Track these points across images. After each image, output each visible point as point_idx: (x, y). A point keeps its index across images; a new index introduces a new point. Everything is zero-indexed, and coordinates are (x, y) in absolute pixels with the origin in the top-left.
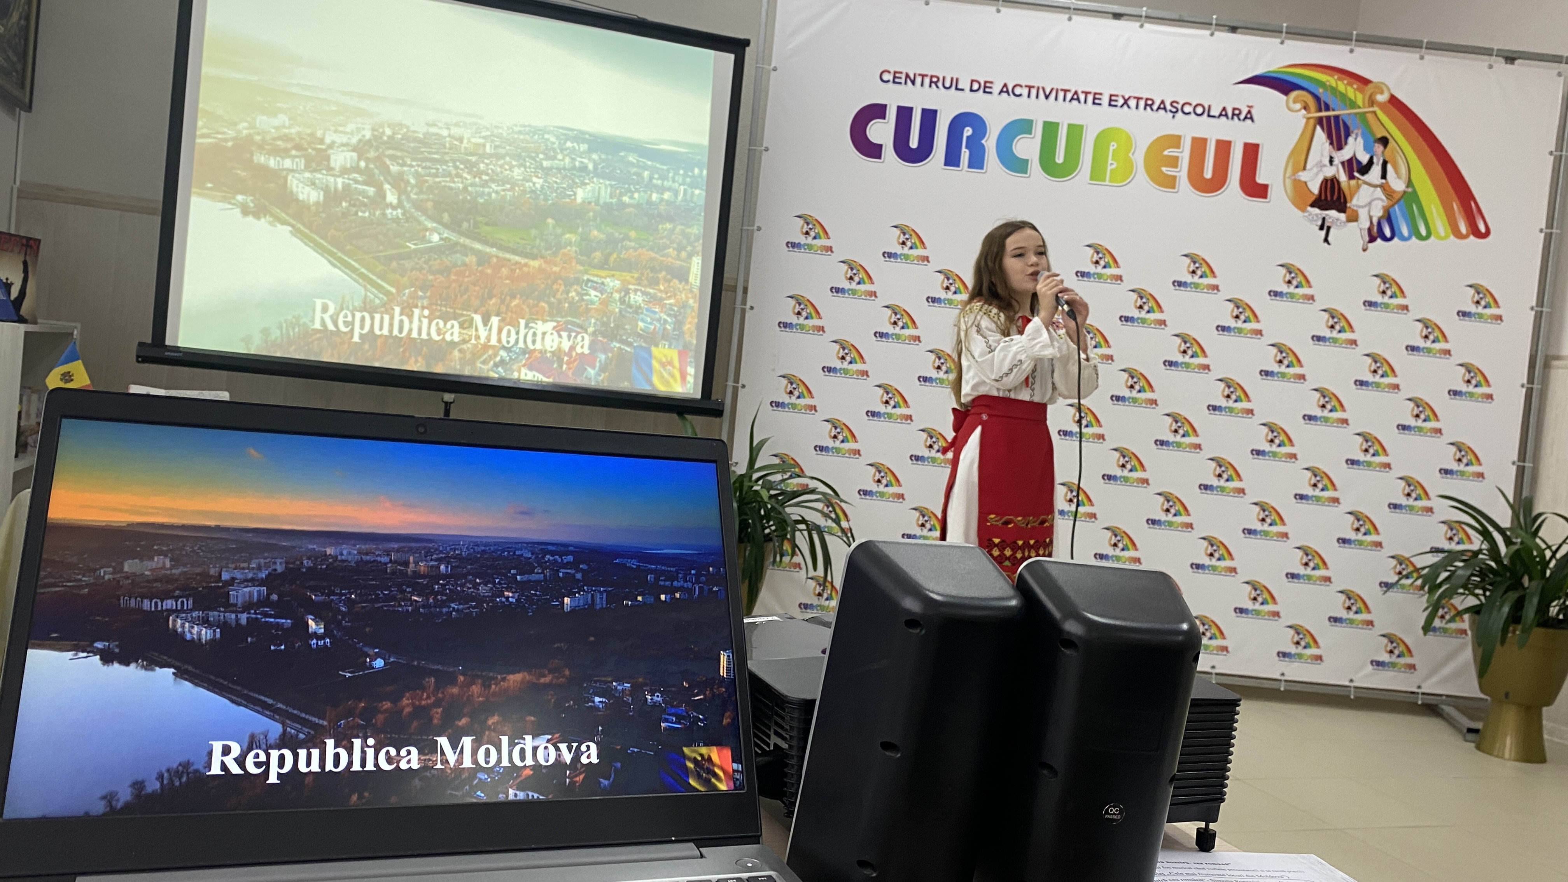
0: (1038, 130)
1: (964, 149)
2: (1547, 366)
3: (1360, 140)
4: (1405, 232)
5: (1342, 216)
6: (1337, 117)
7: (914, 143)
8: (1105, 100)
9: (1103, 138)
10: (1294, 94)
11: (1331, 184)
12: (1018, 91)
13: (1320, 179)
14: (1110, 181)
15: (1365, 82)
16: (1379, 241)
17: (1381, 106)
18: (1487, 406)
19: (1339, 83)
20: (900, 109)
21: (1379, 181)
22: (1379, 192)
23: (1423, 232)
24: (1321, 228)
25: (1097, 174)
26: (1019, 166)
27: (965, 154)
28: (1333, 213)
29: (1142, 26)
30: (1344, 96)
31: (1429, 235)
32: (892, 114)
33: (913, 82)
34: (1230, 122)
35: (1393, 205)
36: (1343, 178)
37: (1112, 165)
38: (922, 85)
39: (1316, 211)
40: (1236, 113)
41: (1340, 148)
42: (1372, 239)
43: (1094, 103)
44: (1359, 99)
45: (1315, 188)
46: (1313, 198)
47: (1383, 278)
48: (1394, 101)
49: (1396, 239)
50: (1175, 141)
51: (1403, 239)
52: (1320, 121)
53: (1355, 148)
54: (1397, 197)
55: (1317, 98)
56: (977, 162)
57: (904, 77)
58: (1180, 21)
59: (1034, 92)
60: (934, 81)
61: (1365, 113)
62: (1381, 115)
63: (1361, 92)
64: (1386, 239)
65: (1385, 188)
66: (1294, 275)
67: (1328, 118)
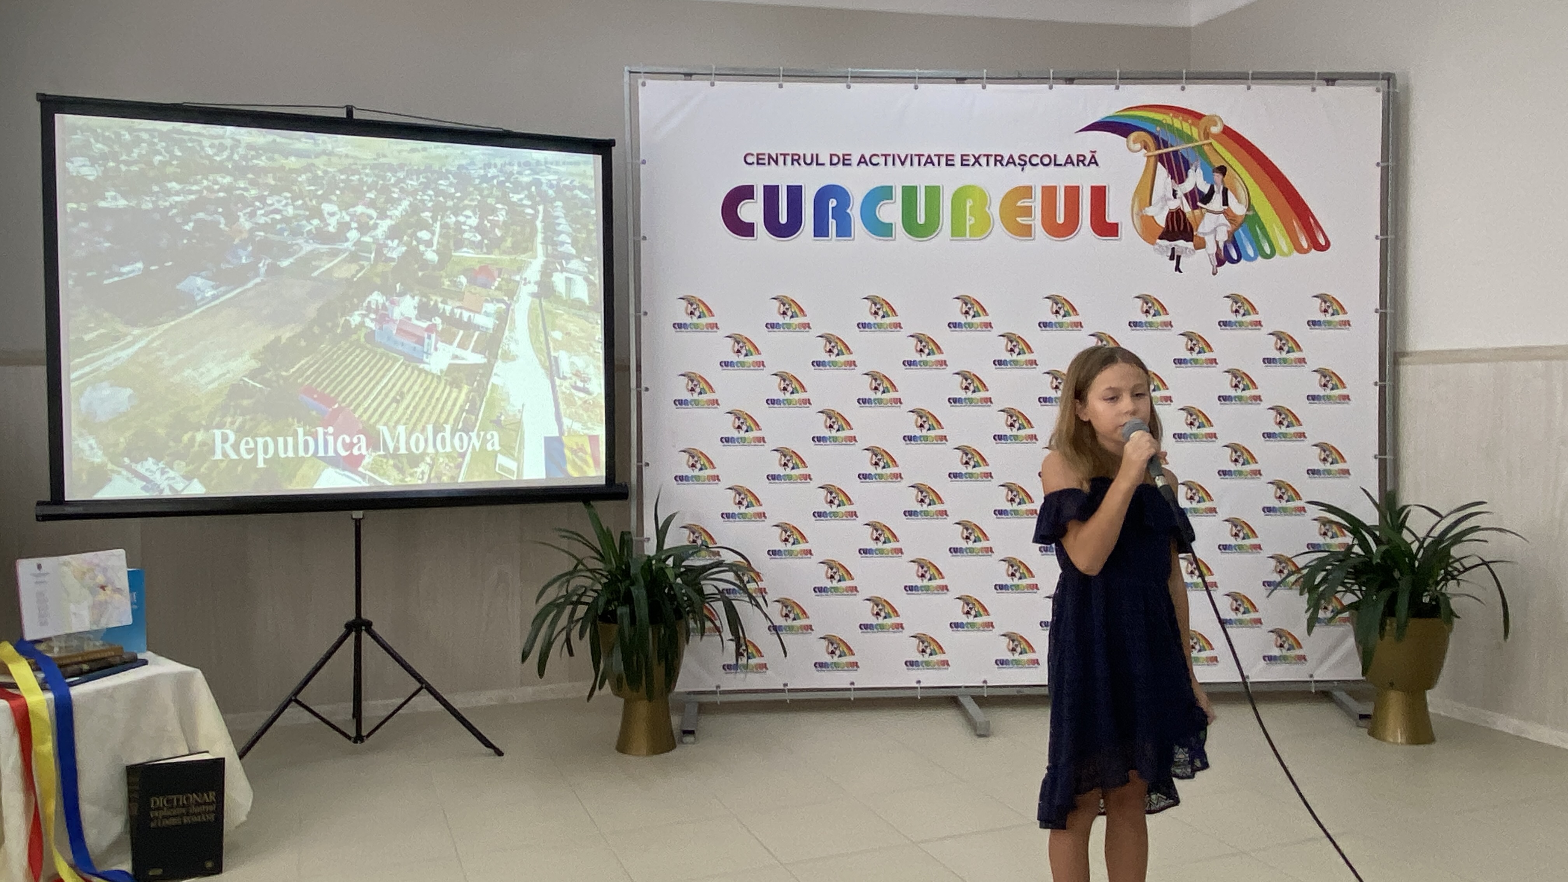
0: (898, 194)
1: (831, 220)
2: (1396, 363)
3: (1199, 170)
5: (1190, 245)
6: (1175, 153)
7: (783, 219)
8: (957, 161)
9: (959, 196)
10: (1133, 135)
11: (1176, 216)
12: (874, 160)
13: (1165, 213)
14: (970, 236)
15: (1198, 116)
16: (1227, 263)
17: (1215, 137)
18: (1345, 406)
19: (1175, 120)
20: (766, 188)
21: (1220, 207)
22: (1222, 218)
23: (1268, 250)
24: (1172, 258)
25: (957, 231)
26: (883, 230)
27: (832, 224)
29: (984, 87)
30: (1180, 132)
31: (1273, 253)
32: (759, 194)
33: (776, 162)
34: (1076, 168)
35: (1236, 229)
36: (1187, 209)
37: (970, 221)
38: (785, 164)
39: (1165, 243)
40: (1081, 160)
41: (1181, 181)
42: (1221, 263)
43: (947, 165)
45: (1161, 221)
46: (1161, 230)
47: (1235, 299)
48: (1227, 131)
49: (1243, 261)
50: (1026, 192)
51: (1250, 259)
52: (1160, 158)
53: (1196, 179)
54: (1240, 220)
55: (1156, 138)
56: (844, 231)
57: (766, 158)
58: (1020, 79)
59: (890, 160)
60: (796, 159)
61: (1201, 146)
62: (1215, 144)
63: (1195, 126)
64: (1233, 262)
65: (1228, 214)
66: (1151, 304)
67: (1168, 154)
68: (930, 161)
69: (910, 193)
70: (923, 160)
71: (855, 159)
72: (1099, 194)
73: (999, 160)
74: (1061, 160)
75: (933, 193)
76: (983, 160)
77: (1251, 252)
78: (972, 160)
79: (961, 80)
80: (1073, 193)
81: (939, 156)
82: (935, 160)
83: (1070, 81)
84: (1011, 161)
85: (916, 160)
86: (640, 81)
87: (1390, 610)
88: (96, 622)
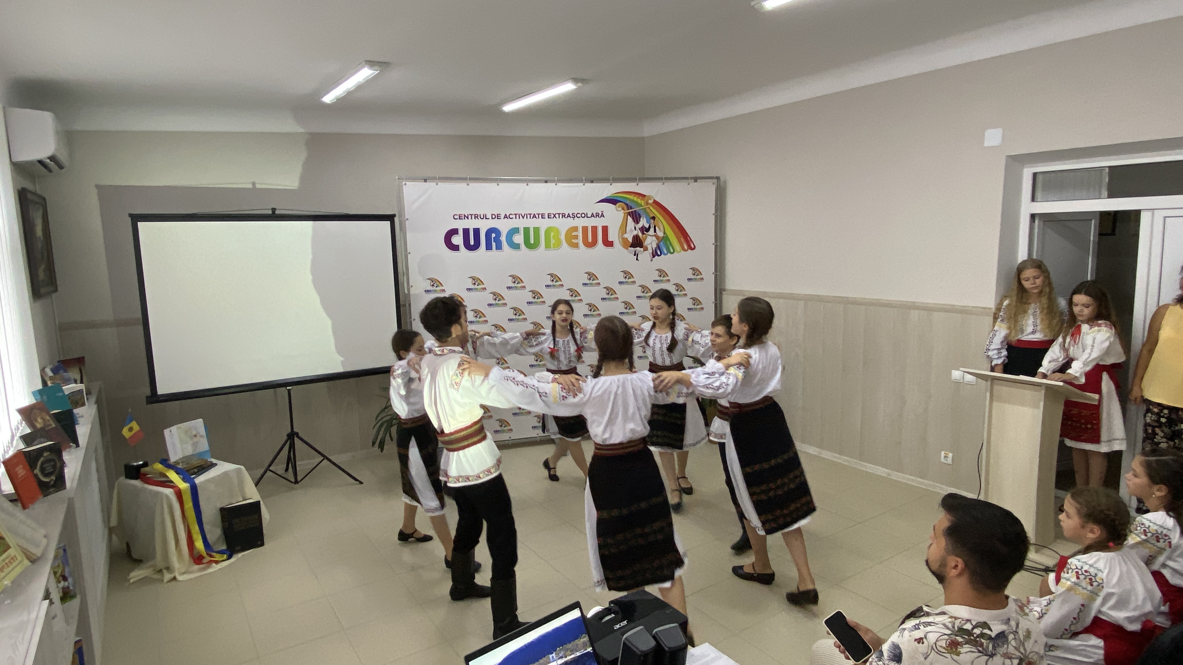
0: (522, 231)
1: (493, 243)
2: (721, 293)
3: (645, 219)
4: (666, 252)
5: (642, 249)
6: (635, 211)
7: (472, 242)
8: (546, 216)
9: (548, 231)
10: (618, 205)
11: (636, 238)
12: (511, 216)
13: (632, 236)
14: (553, 248)
15: (644, 196)
16: (656, 257)
17: (651, 204)
18: (702, 312)
19: (634, 198)
20: (464, 229)
21: (653, 233)
22: (654, 238)
23: (672, 251)
24: (635, 255)
25: (548, 246)
26: (516, 247)
27: (494, 244)
29: (556, 185)
30: (636, 203)
31: (674, 252)
32: (461, 232)
33: (468, 218)
34: (595, 218)
35: (659, 242)
36: (640, 234)
37: (553, 241)
38: (471, 218)
39: (632, 248)
40: (597, 215)
41: (638, 223)
42: (654, 256)
43: (542, 218)
44: (643, 203)
45: (630, 240)
46: (630, 243)
47: (659, 270)
48: (655, 202)
49: (662, 255)
50: (575, 229)
51: (665, 254)
52: (629, 214)
53: (643, 222)
54: (661, 239)
55: (627, 205)
56: (499, 247)
57: (463, 216)
58: (571, 181)
59: (518, 216)
60: (476, 217)
61: (645, 208)
62: (651, 208)
63: (643, 200)
64: (659, 256)
65: (656, 236)
66: (627, 274)
67: (632, 212)
68: (534, 216)
69: (527, 230)
72: (605, 229)
73: (564, 216)
74: (589, 215)
75: (537, 230)
76: (557, 216)
78: (553, 216)
79: (546, 182)
80: (594, 229)
81: (539, 214)
82: (537, 216)
83: (592, 182)
84: (569, 216)
85: (529, 216)
86: (404, 183)
88: (194, 450)
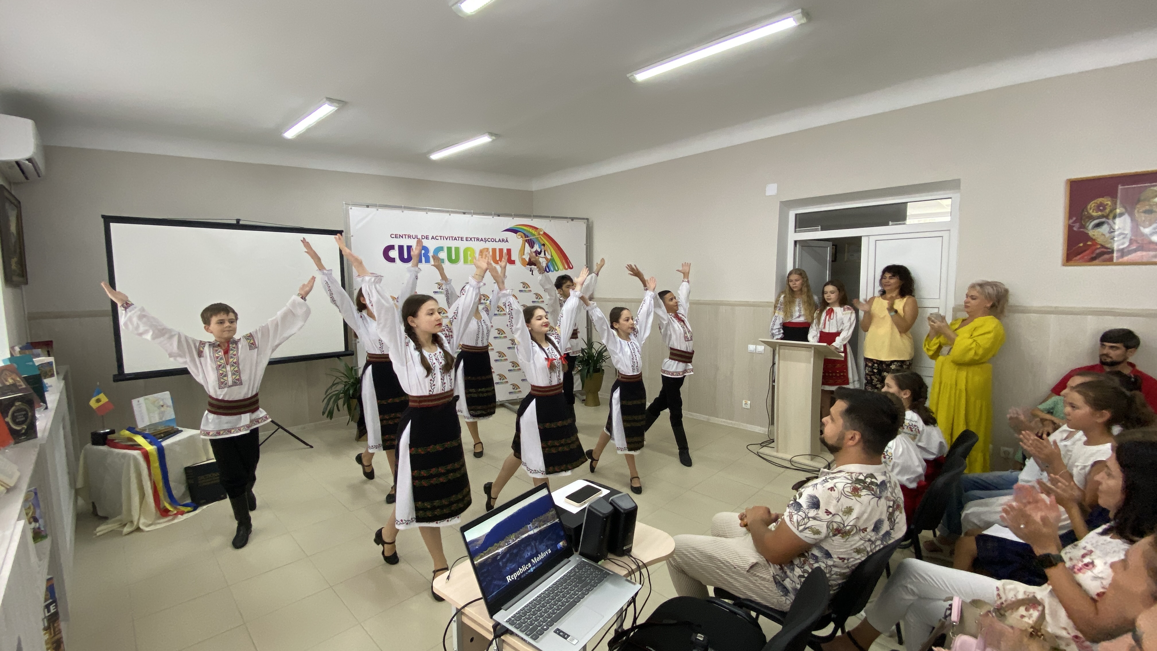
0: (445, 250)
3: (537, 245)
5: (536, 267)
6: (531, 239)
7: (406, 256)
8: (465, 239)
9: (466, 250)
10: (518, 233)
11: (531, 259)
12: (437, 238)
13: (528, 257)
15: (536, 228)
17: (542, 235)
19: (530, 229)
20: (399, 246)
21: (544, 256)
22: (544, 259)
23: (557, 269)
24: (531, 271)
25: (465, 262)
28: (533, 266)
29: (472, 216)
30: (531, 233)
31: (558, 271)
32: (397, 248)
33: (402, 237)
34: (502, 243)
35: (548, 262)
36: (534, 256)
38: (405, 238)
39: (529, 266)
41: (533, 248)
43: (461, 240)
44: (536, 233)
45: (527, 260)
46: (527, 262)
48: (545, 233)
51: (552, 271)
52: (526, 241)
53: (536, 247)
54: (549, 260)
55: (525, 234)
57: (399, 236)
58: (483, 214)
59: (442, 238)
60: (409, 237)
61: (538, 237)
62: (542, 238)
63: (536, 231)
64: (548, 272)
65: (546, 258)
66: (525, 285)
67: (528, 239)
68: (455, 239)
69: (449, 249)
70: (453, 238)
71: (430, 237)
72: (509, 251)
73: (478, 239)
74: (497, 240)
75: (457, 249)
76: (473, 239)
77: (552, 269)
78: (469, 239)
79: (464, 213)
80: (501, 250)
81: (459, 237)
82: (457, 239)
83: (499, 216)
84: (482, 240)
85: (451, 238)
86: (350, 207)
87: (588, 372)
88: (161, 418)
